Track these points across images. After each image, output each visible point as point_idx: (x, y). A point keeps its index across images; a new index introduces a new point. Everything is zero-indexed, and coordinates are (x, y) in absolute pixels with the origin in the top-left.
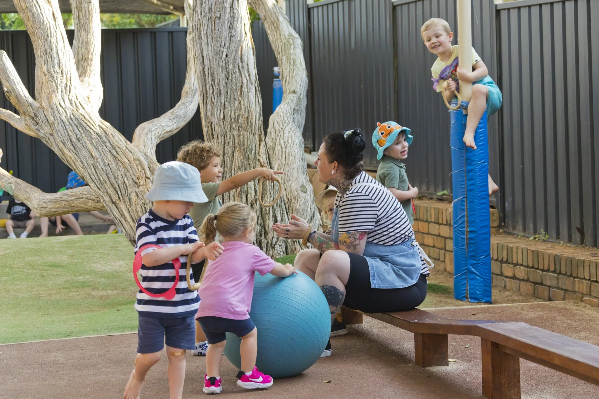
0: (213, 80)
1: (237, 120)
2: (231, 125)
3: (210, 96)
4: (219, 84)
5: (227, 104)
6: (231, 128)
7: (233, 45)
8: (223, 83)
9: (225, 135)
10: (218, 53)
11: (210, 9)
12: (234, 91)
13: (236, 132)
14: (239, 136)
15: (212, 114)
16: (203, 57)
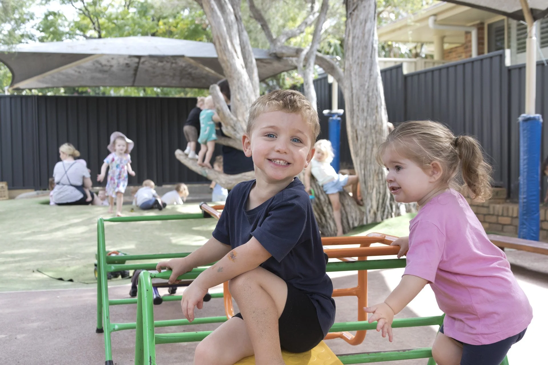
0: (359, 102)
1: (374, 128)
2: (371, 130)
3: (356, 112)
4: (363, 105)
5: (368, 118)
6: (371, 133)
7: (372, 80)
8: (366, 104)
9: (366, 137)
10: (362, 86)
11: (358, 58)
12: (372, 109)
13: (374, 135)
14: (376, 137)
15: (358, 124)
16: (352, 88)
